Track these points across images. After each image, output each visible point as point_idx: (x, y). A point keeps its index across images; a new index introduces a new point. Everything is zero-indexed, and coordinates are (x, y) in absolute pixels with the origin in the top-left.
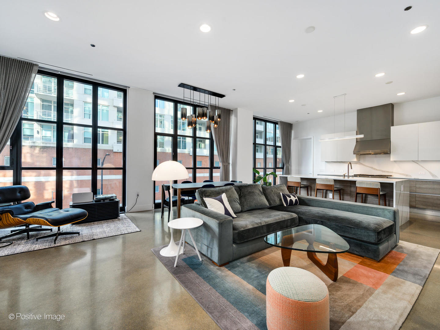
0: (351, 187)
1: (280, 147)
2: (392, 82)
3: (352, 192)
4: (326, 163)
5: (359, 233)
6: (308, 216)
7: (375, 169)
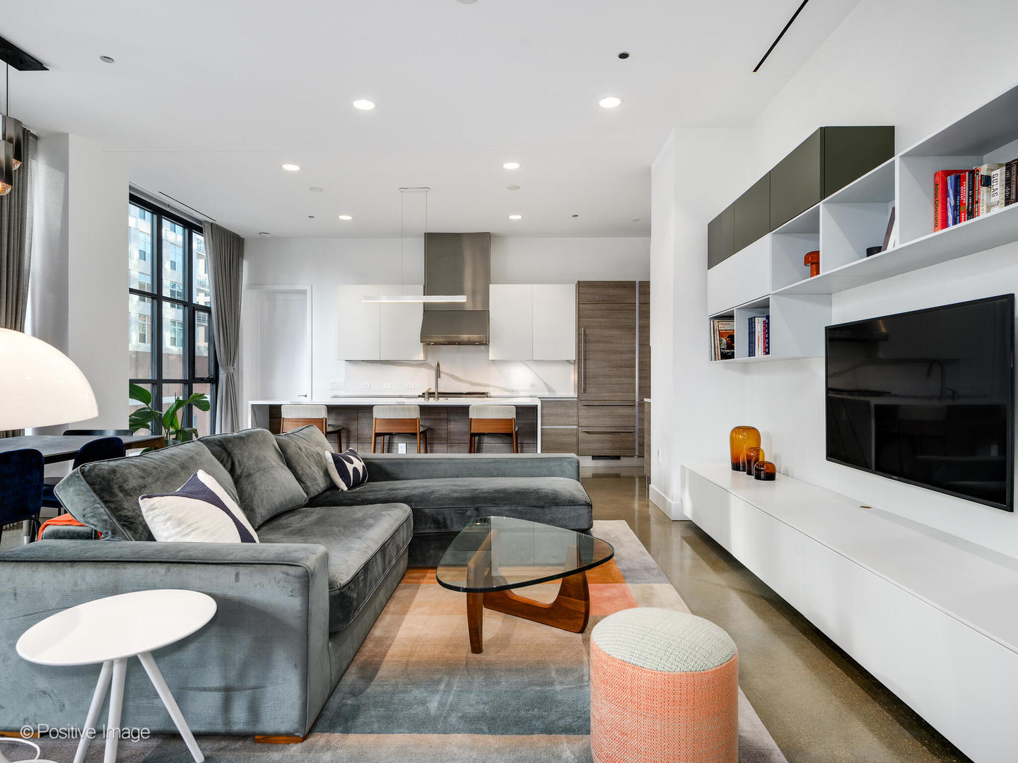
0: (448, 420)
1: (207, 309)
2: (519, 187)
3: (450, 432)
4: (348, 364)
5: (560, 516)
6: (440, 502)
7: (457, 379)
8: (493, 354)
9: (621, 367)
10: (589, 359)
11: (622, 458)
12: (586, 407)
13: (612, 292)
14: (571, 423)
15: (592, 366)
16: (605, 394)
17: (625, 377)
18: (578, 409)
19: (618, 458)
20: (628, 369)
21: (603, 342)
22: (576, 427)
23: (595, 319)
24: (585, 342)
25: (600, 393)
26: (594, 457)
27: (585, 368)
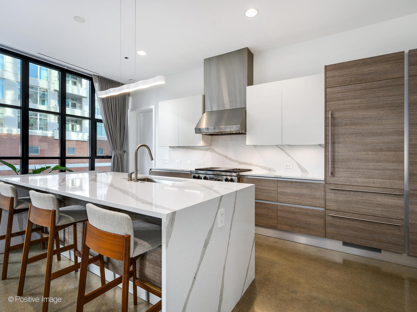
4: (170, 149)
7: (230, 159)
8: (249, 140)
9: (381, 150)
10: (339, 143)
11: (382, 251)
12: (334, 191)
13: (367, 69)
14: (317, 205)
15: (342, 151)
16: (358, 179)
17: (389, 161)
18: (325, 191)
19: (379, 250)
20: (390, 153)
21: (355, 124)
22: (323, 209)
23: (346, 102)
24: (333, 125)
25: (352, 177)
26: (345, 244)
27: (333, 152)
